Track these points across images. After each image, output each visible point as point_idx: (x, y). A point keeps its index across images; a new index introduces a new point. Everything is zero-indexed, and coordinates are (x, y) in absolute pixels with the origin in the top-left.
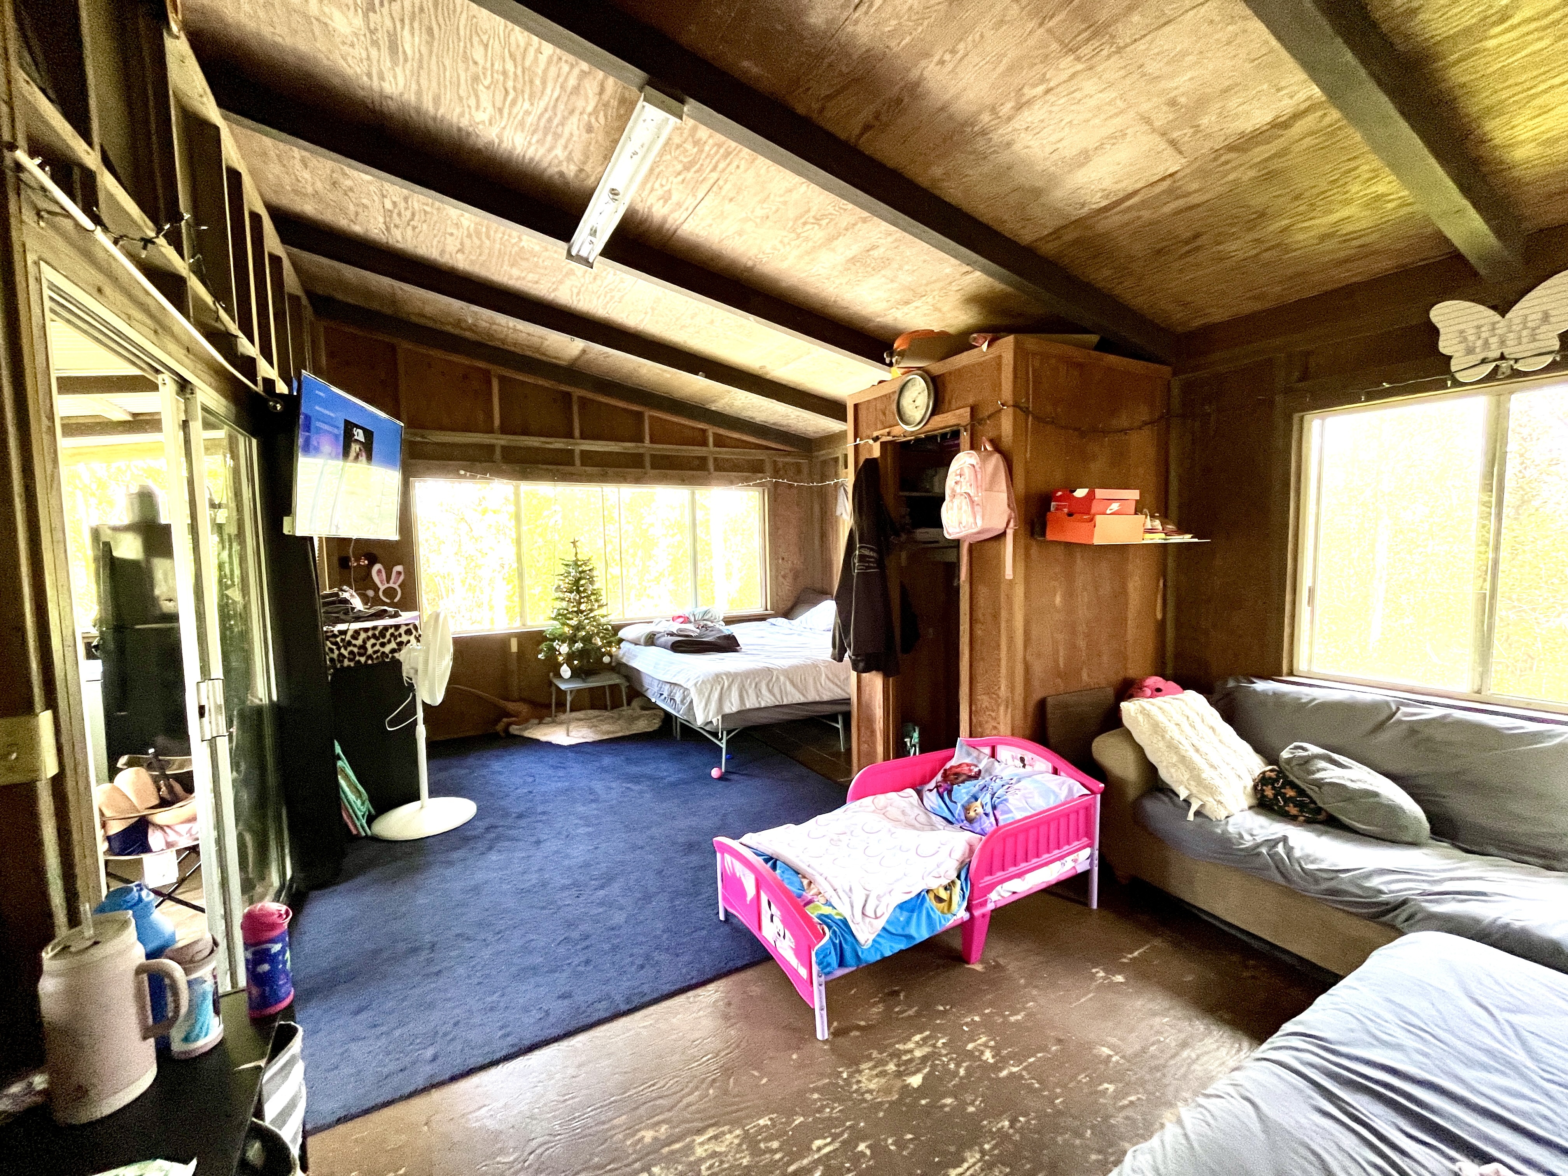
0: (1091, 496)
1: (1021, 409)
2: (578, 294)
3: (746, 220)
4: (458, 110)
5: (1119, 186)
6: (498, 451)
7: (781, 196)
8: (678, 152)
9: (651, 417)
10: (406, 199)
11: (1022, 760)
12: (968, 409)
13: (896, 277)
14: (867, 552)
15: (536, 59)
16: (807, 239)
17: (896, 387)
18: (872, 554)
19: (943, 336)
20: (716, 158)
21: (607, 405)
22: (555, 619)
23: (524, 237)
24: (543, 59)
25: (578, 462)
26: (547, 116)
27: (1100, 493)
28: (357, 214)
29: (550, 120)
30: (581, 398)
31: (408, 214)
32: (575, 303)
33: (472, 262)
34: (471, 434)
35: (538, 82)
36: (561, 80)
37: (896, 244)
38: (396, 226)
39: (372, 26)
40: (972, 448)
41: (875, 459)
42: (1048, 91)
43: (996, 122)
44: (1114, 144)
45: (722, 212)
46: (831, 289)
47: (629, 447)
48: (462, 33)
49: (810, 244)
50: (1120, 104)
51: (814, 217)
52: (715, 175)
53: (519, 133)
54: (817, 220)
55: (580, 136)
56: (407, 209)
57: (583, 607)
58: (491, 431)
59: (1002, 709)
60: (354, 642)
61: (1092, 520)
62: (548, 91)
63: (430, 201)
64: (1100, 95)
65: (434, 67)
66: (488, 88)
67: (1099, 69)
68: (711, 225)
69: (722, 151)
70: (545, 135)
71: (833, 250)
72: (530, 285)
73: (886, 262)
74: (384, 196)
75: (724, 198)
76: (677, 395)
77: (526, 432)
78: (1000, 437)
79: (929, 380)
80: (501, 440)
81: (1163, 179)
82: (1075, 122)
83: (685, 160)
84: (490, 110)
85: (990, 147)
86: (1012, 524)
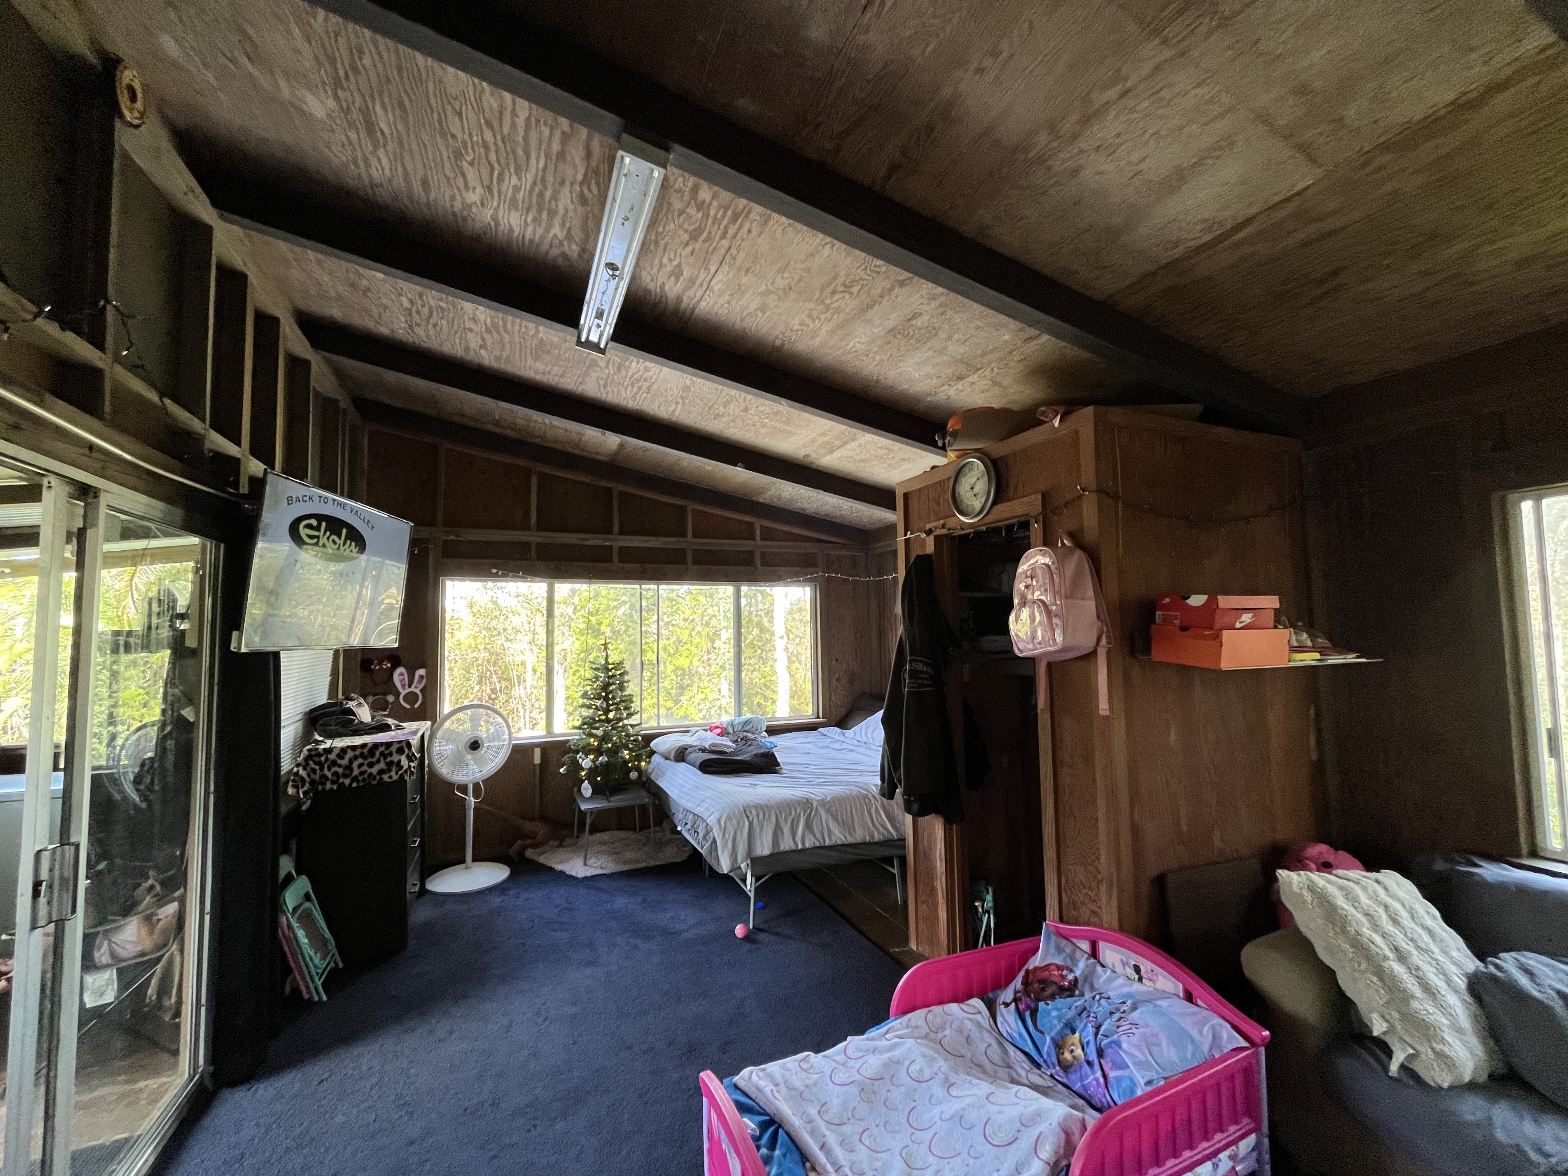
0: (1211, 606)
1: (1107, 494)
2: (605, 386)
3: (767, 292)
4: (448, 194)
5: (1226, 214)
6: (533, 548)
7: (802, 262)
8: (682, 218)
9: (693, 510)
10: (421, 296)
11: (1137, 969)
12: (1039, 496)
13: (945, 348)
14: (920, 667)
15: (513, 125)
16: (838, 311)
17: (951, 473)
18: (925, 669)
19: (1003, 413)
20: (725, 222)
21: (649, 500)
22: (579, 728)
23: (541, 328)
24: (520, 121)
25: (616, 558)
26: (537, 190)
27: (1225, 602)
28: (380, 316)
29: (541, 195)
30: (623, 494)
31: (426, 310)
32: (604, 396)
33: (498, 359)
34: (508, 532)
35: (520, 152)
36: (544, 146)
37: (941, 310)
38: (417, 325)
39: (345, 105)
40: (1045, 544)
41: (928, 556)
42: (1124, 94)
43: (1055, 144)
44: (1219, 157)
45: (740, 286)
46: (872, 367)
47: (670, 542)
48: (434, 104)
49: (842, 316)
50: (1225, 99)
51: (844, 285)
52: (725, 243)
53: (513, 213)
54: (847, 287)
55: (575, 210)
56: (423, 306)
57: (611, 715)
58: (527, 528)
59: (1103, 888)
60: (339, 762)
61: (1217, 637)
62: (533, 162)
63: (444, 296)
64: (1197, 91)
65: (415, 147)
66: (471, 164)
67: (1195, 53)
68: (729, 302)
69: (729, 213)
70: (540, 211)
71: (869, 322)
72: (556, 379)
73: (932, 332)
74: (400, 295)
75: (739, 270)
76: (722, 488)
77: (564, 529)
78: (1081, 530)
79: (988, 461)
80: (535, 537)
81: (1289, 199)
82: (1163, 132)
83: (691, 228)
84: (479, 190)
85: (1050, 178)
86: (1104, 641)
